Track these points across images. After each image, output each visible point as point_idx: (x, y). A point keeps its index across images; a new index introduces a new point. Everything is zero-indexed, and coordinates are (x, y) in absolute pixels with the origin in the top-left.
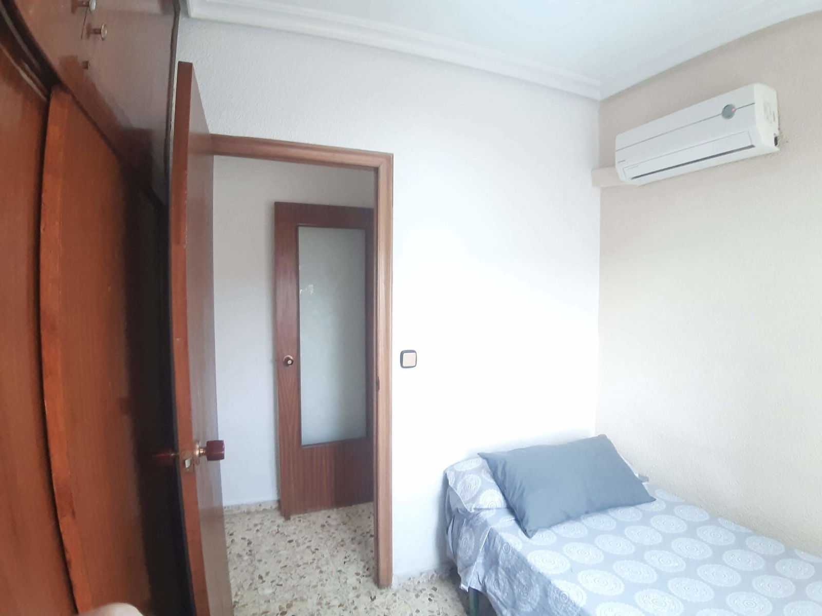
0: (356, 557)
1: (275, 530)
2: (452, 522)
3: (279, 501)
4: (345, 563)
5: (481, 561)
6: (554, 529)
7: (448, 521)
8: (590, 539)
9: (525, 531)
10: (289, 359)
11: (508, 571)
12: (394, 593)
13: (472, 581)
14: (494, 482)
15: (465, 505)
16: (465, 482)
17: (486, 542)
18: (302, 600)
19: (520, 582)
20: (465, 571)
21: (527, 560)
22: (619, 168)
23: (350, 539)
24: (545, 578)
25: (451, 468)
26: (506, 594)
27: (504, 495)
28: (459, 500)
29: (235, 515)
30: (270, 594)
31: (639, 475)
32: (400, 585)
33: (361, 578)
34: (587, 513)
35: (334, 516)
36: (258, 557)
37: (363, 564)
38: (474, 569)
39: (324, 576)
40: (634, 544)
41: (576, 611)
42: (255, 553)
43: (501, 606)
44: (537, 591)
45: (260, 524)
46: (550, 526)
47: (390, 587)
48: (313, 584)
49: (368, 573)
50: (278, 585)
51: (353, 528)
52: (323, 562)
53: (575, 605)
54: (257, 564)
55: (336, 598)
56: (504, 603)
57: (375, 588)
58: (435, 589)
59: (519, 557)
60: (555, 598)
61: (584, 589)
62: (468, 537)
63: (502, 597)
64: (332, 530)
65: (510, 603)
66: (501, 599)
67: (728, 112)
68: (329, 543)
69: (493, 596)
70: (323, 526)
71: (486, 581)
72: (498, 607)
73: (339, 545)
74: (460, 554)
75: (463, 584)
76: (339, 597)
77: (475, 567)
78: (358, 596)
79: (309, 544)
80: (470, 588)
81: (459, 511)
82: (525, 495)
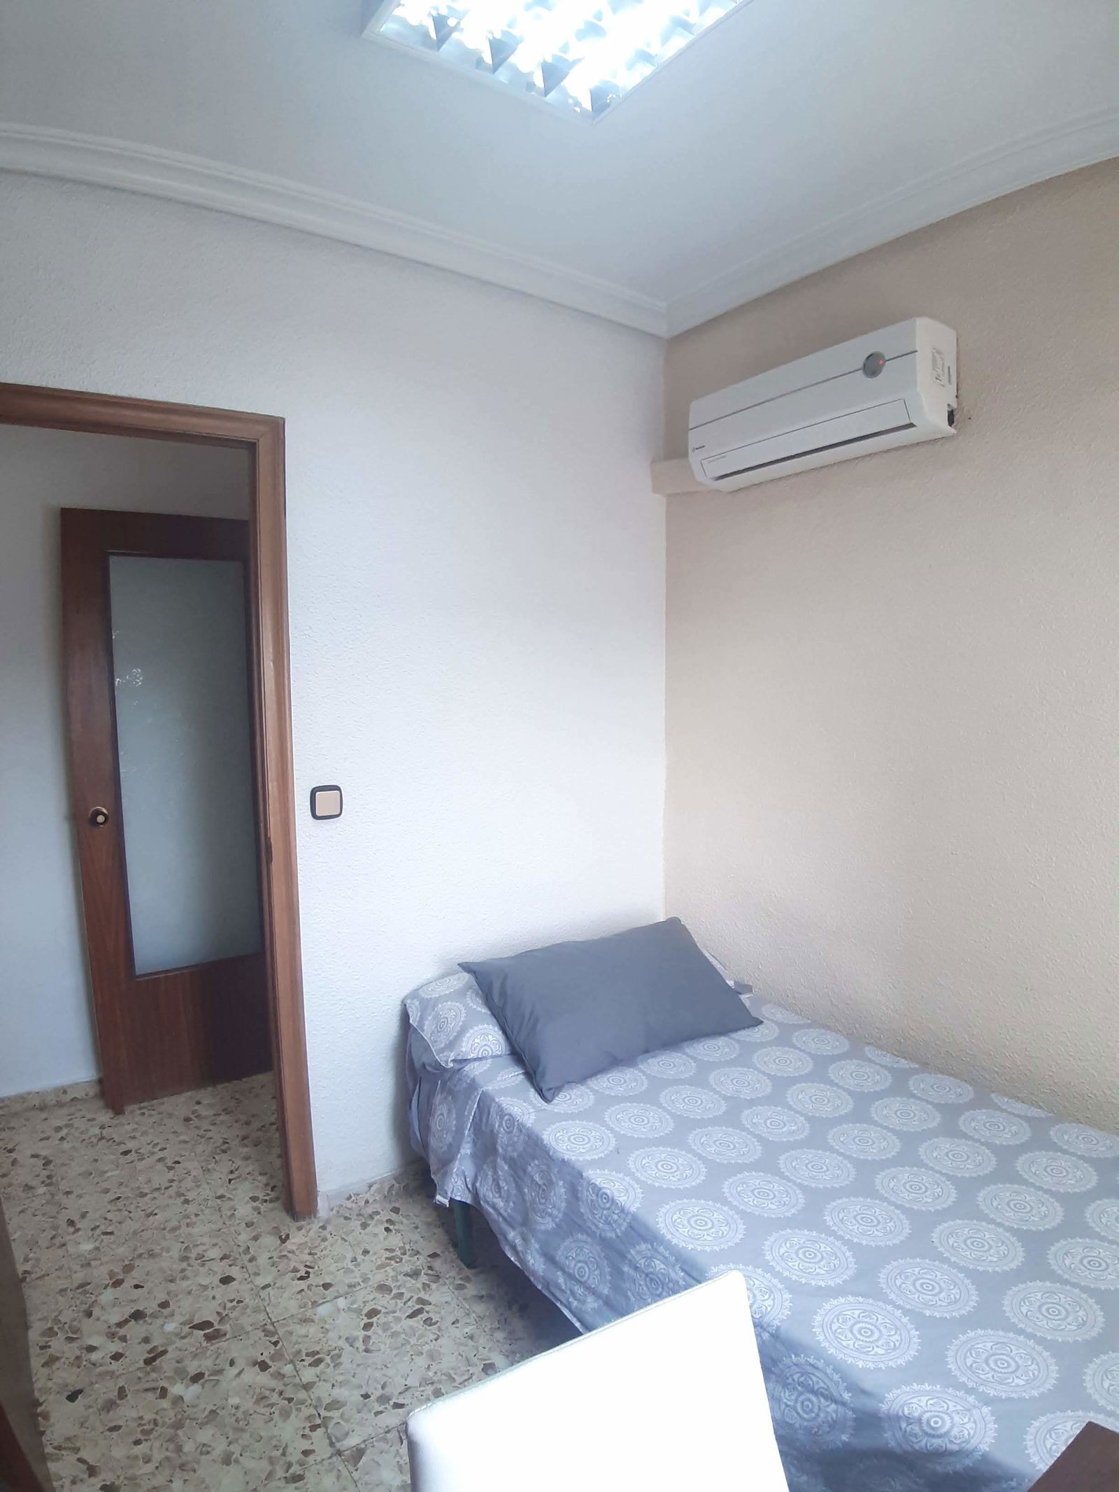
0: (250, 1169)
1: (95, 1136)
2: (417, 1089)
3: (100, 1081)
4: (230, 1180)
5: (469, 1152)
6: (592, 1083)
7: (411, 1086)
8: (649, 1097)
9: (540, 1092)
10: (99, 813)
11: (512, 1162)
12: (321, 1224)
13: (455, 1188)
14: (489, 1012)
15: (437, 1057)
16: (437, 1017)
17: (474, 1117)
18: (152, 1255)
19: (533, 1181)
20: (442, 1171)
21: (542, 1140)
22: (694, 459)
23: (240, 1139)
24: (574, 1168)
25: (414, 994)
26: (511, 1204)
27: (504, 1032)
28: (427, 1048)
29: (16, 1115)
30: (90, 1252)
31: (735, 982)
32: (332, 1210)
33: (260, 1205)
34: (646, 1051)
35: (207, 1100)
36: (64, 1186)
37: (263, 1179)
38: (456, 1167)
39: (191, 1208)
40: (725, 1098)
41: (624, 1220)
42: (59, 1179)
43: (504, 1226)
44: (560, 1191)
45: (67, 1126)
46: (583, 1079)
47: (315, 1216)
48: (170, 1225)
49: (273, 1195)
50: (105, 1233)
51: (243, 1118)
52: (188, 1183)
53: (623, 1210)
54: (65, 1200)
55: (215, 1245)
56: (507, 1218)
57: (288, 1219)
58: (396, 1210)
59: (529, 1137)
60: (589, 1201)
61: (638, 1181)
62: (445, 1112)
63: (506, 1211)
64: (205, 1125)
65: (519, 1218)
66: (505, 1214)
67: (873, 365)
68: (200, 1149)
69: (491, 1210)
70: (187, 1120)
71: (478, 1184)
72: (500, 1228)
73: (218, 1151)
74: (433, 1142)
75: (439, 1194)
76: (221, 1243)
77: (457, 1162)
78: (256, 1238)
79: (161, 1154)
80: (451, 1200)
81: (429, 1068)
82: (539, 1027)
